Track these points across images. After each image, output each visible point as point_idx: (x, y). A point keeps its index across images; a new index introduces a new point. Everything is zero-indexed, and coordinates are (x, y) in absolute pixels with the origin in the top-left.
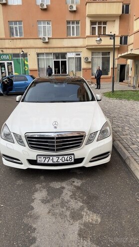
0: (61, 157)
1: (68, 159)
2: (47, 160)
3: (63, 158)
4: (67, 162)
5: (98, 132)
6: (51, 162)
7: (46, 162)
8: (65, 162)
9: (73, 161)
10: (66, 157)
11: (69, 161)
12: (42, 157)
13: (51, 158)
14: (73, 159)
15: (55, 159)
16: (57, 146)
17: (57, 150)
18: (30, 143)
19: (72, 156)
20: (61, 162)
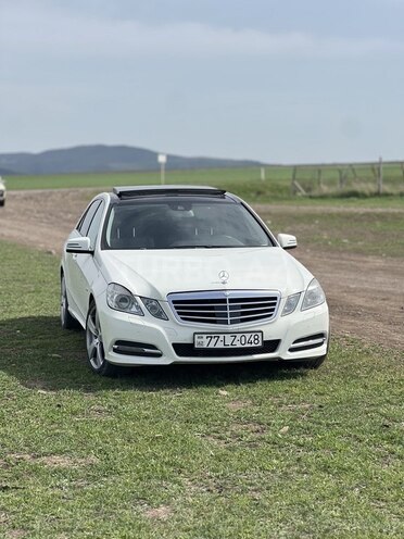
0: (239, 336)
1: (252, 339)
2: (214, 341)
3: (243, 338)
4: (249, 345)
5: (303, 294)
6: (220, 345)
7: (211, 346)
8: (246, 345)
9: (260, 344)
10: (248, 336)
11: (253, 345)
12: (204, 336)
13: (222, 336)
14: (260, 340)
15: (229, 340)
16: (232, 315)
17: (233, 322)
18: (179, 313)
19: (260, 334)
20: (239, 345)
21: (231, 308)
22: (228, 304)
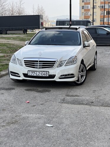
0: (41, 72)
1: (45, 74)
2: (33, 73)
3: (42, 73)
4: (44, 76)
5: (67, 61)
6: (35, 75)
7: (33, 75)
8: (43, 76)
9: (48, 76)
10: (44, 73)
11: (46, 76)
12: (31, 72)
13: (35, 72)
14: (48, 74)
15: (38, 73)
16: (39, 66)
17: (39, 68)
18: (25, 64)
19: (48, 72)
20: (41, 75)
21: (39, 64)
22: (38, 62)
